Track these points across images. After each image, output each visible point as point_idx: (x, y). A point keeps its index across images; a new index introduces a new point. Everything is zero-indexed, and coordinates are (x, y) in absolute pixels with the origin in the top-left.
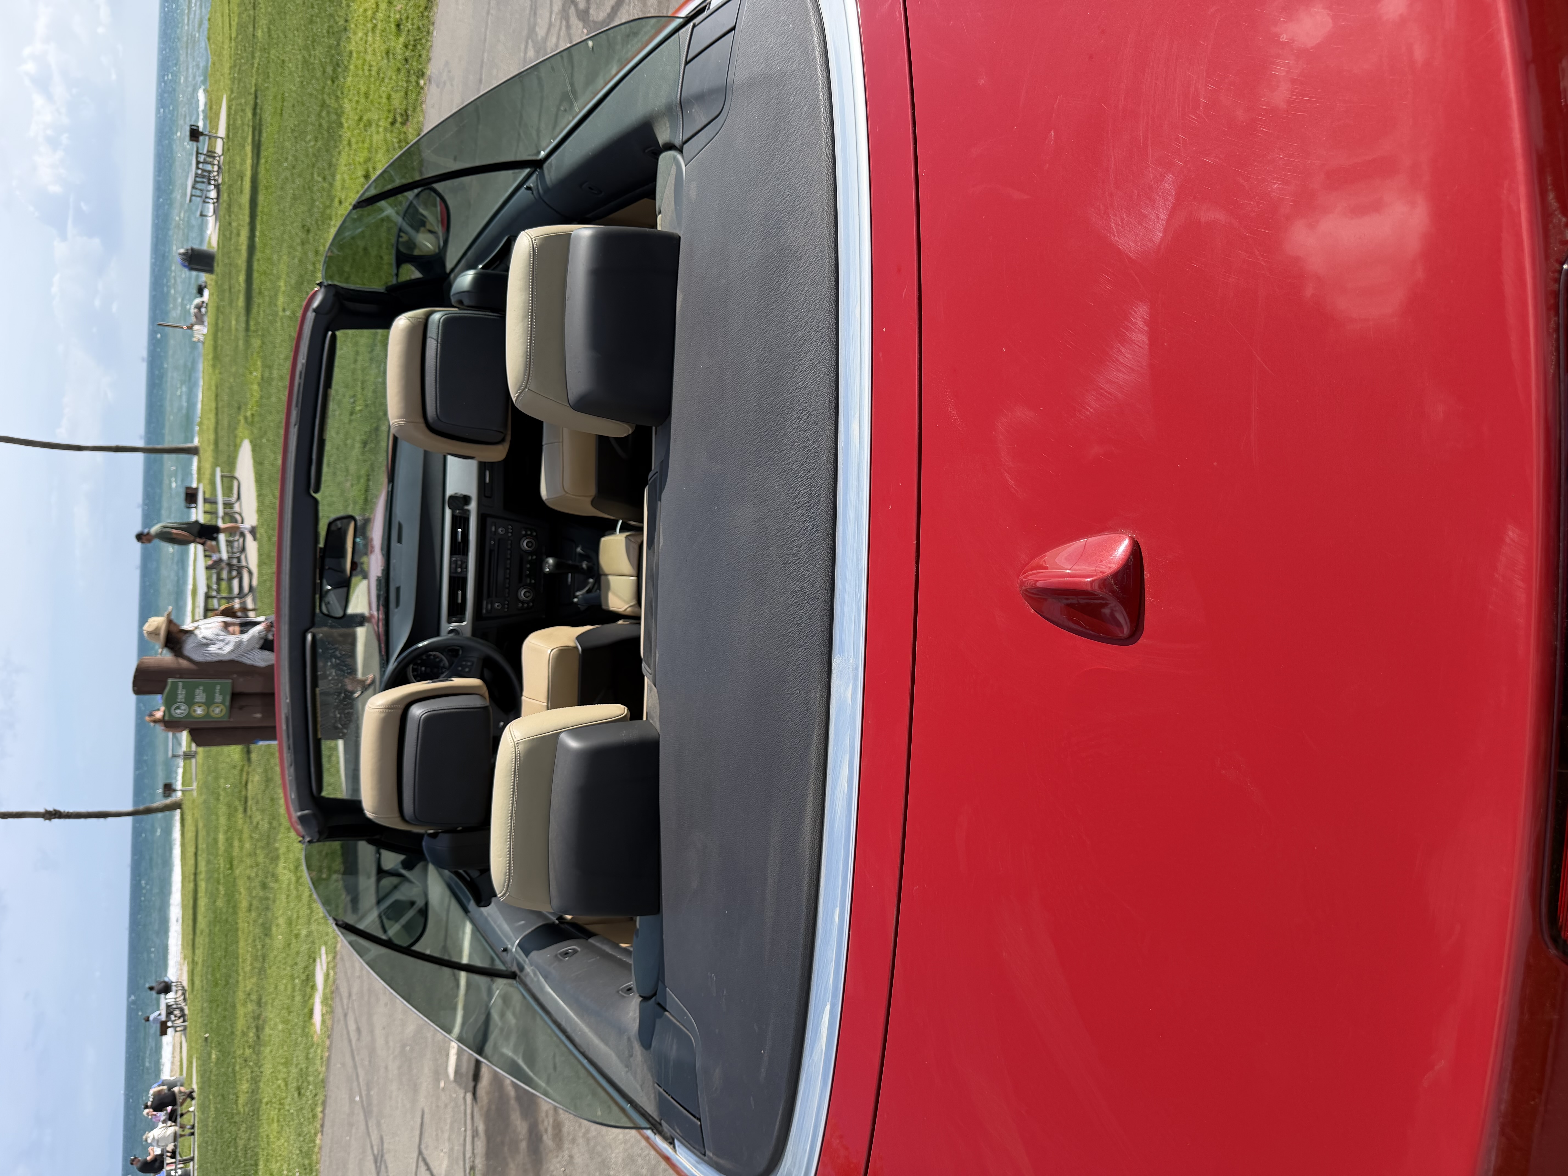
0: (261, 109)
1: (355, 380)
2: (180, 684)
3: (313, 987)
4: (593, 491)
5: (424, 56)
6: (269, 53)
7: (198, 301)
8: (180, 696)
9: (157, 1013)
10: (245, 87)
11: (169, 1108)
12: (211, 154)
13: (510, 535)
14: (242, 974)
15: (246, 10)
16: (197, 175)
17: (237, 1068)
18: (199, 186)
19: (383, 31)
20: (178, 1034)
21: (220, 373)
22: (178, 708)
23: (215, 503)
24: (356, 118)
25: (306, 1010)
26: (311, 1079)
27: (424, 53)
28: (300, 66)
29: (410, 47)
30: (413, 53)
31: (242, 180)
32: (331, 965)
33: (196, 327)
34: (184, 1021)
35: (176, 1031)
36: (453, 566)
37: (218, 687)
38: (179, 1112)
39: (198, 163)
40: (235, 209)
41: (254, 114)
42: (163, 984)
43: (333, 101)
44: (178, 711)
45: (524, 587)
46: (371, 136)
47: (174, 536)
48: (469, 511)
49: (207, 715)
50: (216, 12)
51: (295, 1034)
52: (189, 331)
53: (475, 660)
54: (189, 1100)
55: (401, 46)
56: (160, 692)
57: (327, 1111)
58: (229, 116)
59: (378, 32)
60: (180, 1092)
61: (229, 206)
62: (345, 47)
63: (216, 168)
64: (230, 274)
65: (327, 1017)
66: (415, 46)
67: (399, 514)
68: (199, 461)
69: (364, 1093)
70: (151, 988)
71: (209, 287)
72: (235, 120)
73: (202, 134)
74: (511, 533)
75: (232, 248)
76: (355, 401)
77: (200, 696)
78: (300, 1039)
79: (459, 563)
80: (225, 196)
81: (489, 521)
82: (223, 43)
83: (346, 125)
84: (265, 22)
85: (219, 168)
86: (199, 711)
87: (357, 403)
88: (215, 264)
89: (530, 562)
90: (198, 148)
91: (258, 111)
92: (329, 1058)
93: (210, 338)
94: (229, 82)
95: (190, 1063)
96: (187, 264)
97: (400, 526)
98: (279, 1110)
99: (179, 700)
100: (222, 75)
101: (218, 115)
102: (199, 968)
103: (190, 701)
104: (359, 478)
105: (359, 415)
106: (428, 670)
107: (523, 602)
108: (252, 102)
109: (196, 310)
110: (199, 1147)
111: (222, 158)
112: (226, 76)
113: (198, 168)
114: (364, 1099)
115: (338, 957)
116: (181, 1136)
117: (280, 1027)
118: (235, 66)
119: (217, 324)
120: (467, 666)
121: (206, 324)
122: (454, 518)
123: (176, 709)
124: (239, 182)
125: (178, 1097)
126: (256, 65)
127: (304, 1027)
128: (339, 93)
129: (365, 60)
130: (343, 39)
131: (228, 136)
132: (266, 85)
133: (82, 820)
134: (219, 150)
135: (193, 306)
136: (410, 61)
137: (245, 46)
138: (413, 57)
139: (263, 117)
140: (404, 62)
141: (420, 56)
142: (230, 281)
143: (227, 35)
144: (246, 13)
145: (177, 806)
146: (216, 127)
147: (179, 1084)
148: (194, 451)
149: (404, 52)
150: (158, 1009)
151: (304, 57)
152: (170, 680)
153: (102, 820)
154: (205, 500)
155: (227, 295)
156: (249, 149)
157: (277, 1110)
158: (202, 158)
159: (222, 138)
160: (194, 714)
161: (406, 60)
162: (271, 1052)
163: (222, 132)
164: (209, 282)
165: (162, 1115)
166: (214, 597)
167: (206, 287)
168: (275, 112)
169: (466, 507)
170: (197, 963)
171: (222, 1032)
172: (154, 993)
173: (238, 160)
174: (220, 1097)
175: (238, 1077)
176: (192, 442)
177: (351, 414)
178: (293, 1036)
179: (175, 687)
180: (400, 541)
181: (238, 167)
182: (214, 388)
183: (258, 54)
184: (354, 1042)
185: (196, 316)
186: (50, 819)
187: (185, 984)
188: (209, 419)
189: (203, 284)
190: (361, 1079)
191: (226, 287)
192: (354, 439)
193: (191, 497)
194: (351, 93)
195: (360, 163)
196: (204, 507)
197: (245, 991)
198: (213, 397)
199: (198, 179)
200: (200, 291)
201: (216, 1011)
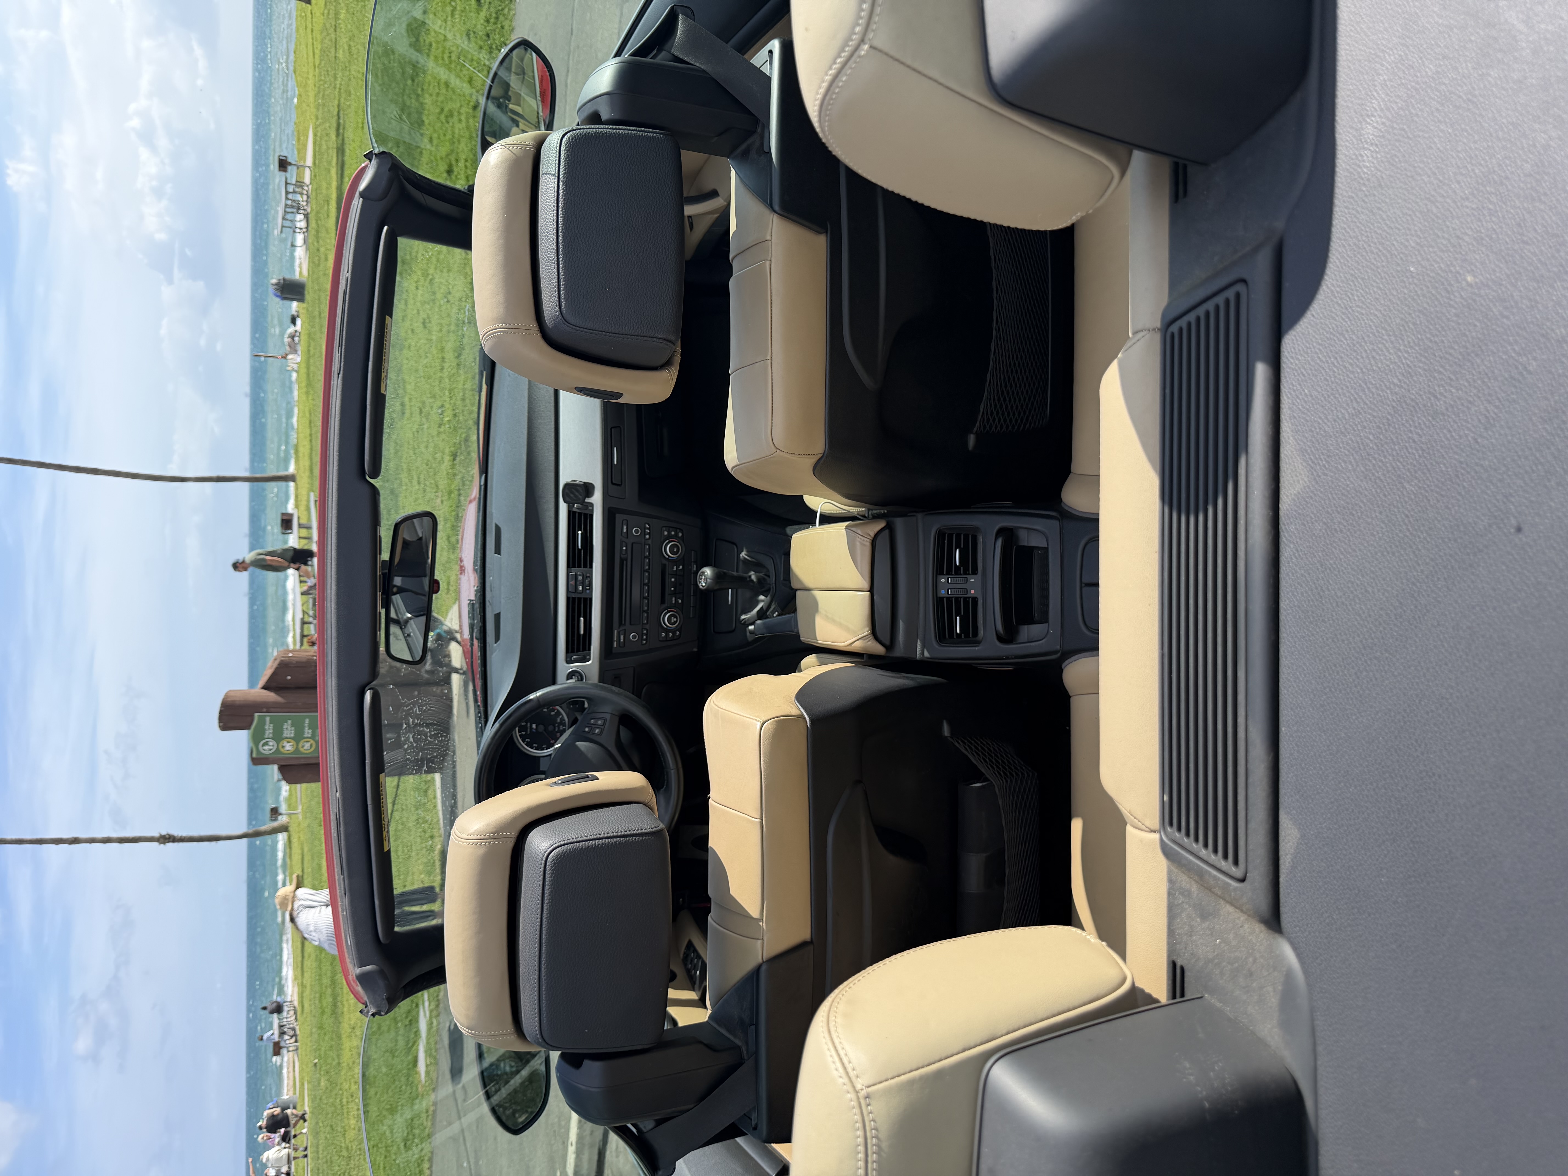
0: (344, 128)
1: (442, 389)
2: (268, 719)
3: (417, 1033)
4: (819, 446)
5: (506, 27)
6: (350, 71)
7: (291, 329)
8: (267, 732)
9: (271, 1032)
10: (329, 111)
11: (283, 1130)
12: (300, 184)
13: (647, 536)
14: (346, 1006)
15: (328, 34)
16: (286, 206)
17: (345, 1100)
18: (289, 216)
19: (462, 11)
20: (291, 1053)
21: (313, 399)
22: (266, 744)
23: (309, 528)
24: (438, 110)
25: (410, 1057)
26: (417, 1131)
27: (506, 24)
28: (380, 74)
29: (492, 20)
30: (495, 27)
31: (328, 205)
32: (434, 1013)
33: (290, 357)
34: (296, 1041)
35: (288, 1051)
36: (572, 583)
37: (307, 721)
38: (293, 1133)
39: (287, 193)
40: (323, 234)
41: (338, 135)
42: (275, 1005)
43: (413, 101)
44: (266, 748)
45: (668, 609)
46: (453, 127)
47: (269, 563)
48: (592, 505)
49: (297, 750)
50: (300, 44)
51: (400, 1081)
52: (284, 360)
53: (608, 716)
54: (301, 1121)
55: (482, 21)
56: (247, 727)
57: (434, 1169)
58: (315, 143)
59: (457, 13)
60: (293, 1114)
61: (317, 232)
62: (424, 40)
63: (305, 197)
64: (319, 299)
65: (432, 1068)
66: (497, 18)
67: (496, 516)
68: (297, 488)
69: (472, 1161)
70: (265, 1008)
71: (301, 315)
72: (320, 146)
73: (290, 164)
74: (649, 534)
75: (321, 273)
76: (443, 412)
77: (288, 731)
78: (404, 1087)
79: (580, 578)
80: (313, 224)
81: (619, 518)
82: (308, 73)
83: (426, 122)
84: (344, 40)
85: (308, 197)
86: (288, 747)
87: (445, 414)
88: (306, 292)
89: (674, 575)
90: (286, 179)
91: (341, 131)
92: (434, 1111)
93: (303, 365)
94: (314, 110)
95: (302, 1084)
96: (279, 294)
97: (498, 530)
98: (386, 1157)
99: (266, 736)
100: (308, 106)
101: (305, 146)
102: (307, 992)
103: (278, 737)
104: (450, 493)
105: (447, 426)
106: (541, 728)
107: (667, 631)
108: (335, 125)
109: (290, 340)
110: (312, 1170)
111: (310, 187)
112: (312, 105)
113: (287, 199)
114: (472, 1167)
115: (441, 1005)
116: (295, 1158)
117: (384, 1070)
118: (319, 92)
119: (309, 351)
120: (597, 726)
121: (299, 352)
122: (571, 514)
123: (263, 745)
124: (326, 207)
125: (291, 1119)
126: (338, 86)
127: (408, 1076)
128: (419, 92)
129: (444, 48)
130: (423, 34)
131: (314, 163)
132: (348, 103)
133: (195, 843)
134: (307, 180)
135: (286, 336)
136: (491, 36)
137: (328, 71)
138: (494, 30)
139: (346, 135)
140: (485, 38)
141: (502, 27)
142: (319, 307)
143: (311, 64)
144: (328, 38)
145: (284, 829)
146: (304, 158)
147: (291, 1106)
148: (291, 478)
149: (486, 27)
150: (271, 1028)
151: (384, 64)
152: (256, 715)
153: (213, 843)
154: (300, 526)
155: (317, 320)
156: (333, 171)
157: (383, 1157)
158: (291, 188)
159: (309, 167)
160: (282, 750)
161: (488, 36)
162: (376, 1094)
163: (309, 162)
164: (301, 311)
165: (277, 1137)
166: (310, 623)
167: (298, 316)
168: (357, 128)
169: (587, 500)
170: (306, 987)
171: (329, 1061)
172: (266, 1012)
173: (324, 185)
174: (328, 1128)
175: (345, 1111)
176: (287, 469)
177: (440, 426)
178: (397, 1083)
179: (262, 721)
180: (498, 551)
181: (324, 192)
182: (307, 415)
183: (340, 75)
184: (460, 1101)
185: (289, 345)
186: (164, 843)
187: (296, 1003)
188: (304, 446)
189: (296, 314)
190: (468, 1145)
191: (317, 313)
192: (443, 453)
193: (286, 523)
194: (431, 87)
195: (441, 158)
196: (299, 532)
197: (350, 1024)
198: (307, 424)
199: (288, 210)
200: (293, 321)
201: (324, 1040)
